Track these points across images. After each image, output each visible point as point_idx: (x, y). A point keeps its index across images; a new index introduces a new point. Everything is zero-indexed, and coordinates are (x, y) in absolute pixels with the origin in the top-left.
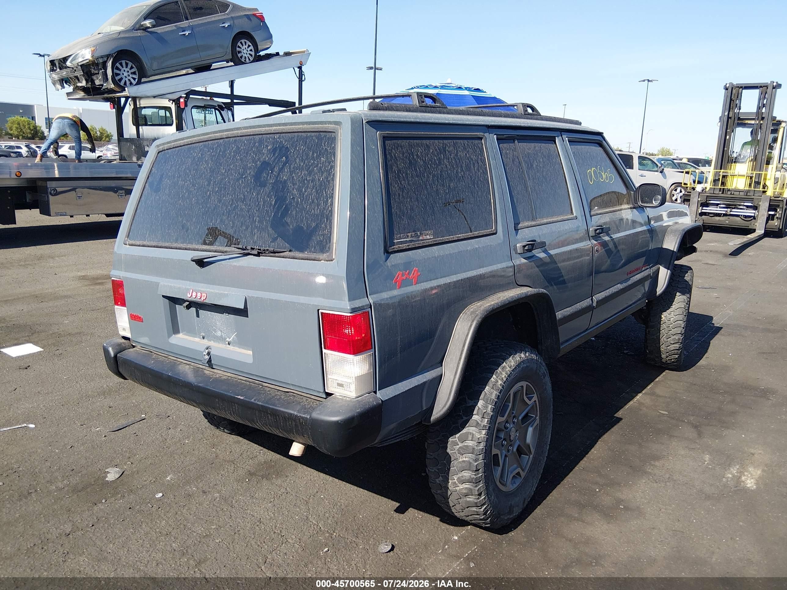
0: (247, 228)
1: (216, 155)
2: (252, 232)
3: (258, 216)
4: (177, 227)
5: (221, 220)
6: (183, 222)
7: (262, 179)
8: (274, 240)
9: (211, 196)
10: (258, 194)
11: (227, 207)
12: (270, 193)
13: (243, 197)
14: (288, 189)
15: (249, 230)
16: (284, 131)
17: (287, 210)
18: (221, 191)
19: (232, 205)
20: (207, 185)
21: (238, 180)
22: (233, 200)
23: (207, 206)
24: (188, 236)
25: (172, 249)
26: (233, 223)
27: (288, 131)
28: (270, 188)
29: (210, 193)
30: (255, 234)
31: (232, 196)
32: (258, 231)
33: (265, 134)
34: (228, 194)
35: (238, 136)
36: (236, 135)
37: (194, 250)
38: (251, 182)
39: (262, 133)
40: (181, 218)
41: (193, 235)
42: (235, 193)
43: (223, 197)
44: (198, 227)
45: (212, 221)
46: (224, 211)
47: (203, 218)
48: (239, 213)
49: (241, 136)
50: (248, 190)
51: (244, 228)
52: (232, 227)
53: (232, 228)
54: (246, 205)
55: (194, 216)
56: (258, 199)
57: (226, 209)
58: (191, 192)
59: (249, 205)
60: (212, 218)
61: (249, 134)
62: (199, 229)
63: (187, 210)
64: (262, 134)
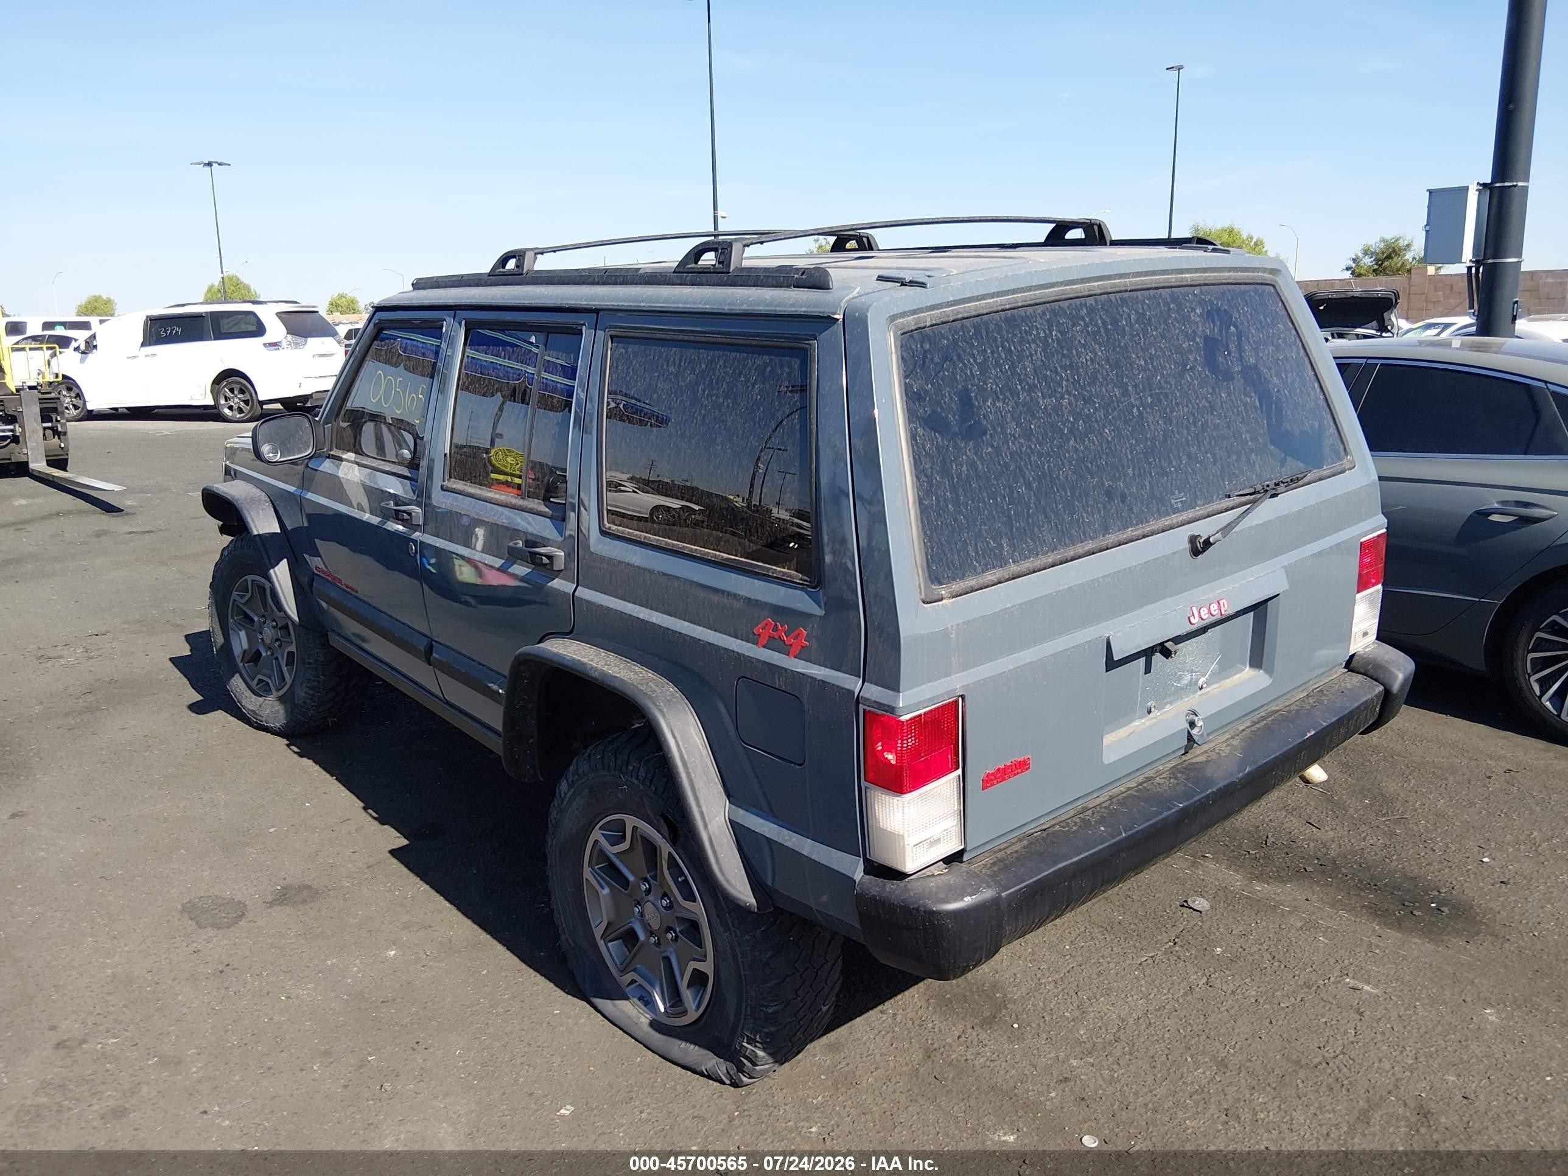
0: (1239, 459)
1: (1099, 329)
2: (1248, 461)
3: (1247, 432)
4: (1095, 500)
5: (1190, 457)
6: (1103, 484)
7: (1221, 367)
8: (1283, 463)
9: (1145, 415)
10: (1229, 395)
11: (1188, 429)
12: (1245, 389)
13: (1207, 405)
14: (1265, 378)
15: (1244, 458)
16: (1207, 282)
17: (1279, 410)
18: (1160, 401)
19: (1195, 423)
20: (1123, 395)
21: (1181, 375)
22: (1193, 415)
23: (1146, 438)
24: (1131, 509)
25: (1107, 549)
26: (1214, 455)
27: (1214, 282)
28: (1242, 381)
29: (1138, 409)
30: (1254, 462)
31: (1187, 406)
32: (1257, 455)
33: (1175, 287)
34: (1177, 404)
35: (1126, 291)
36: (1123, 289)
37: (1164, 531)
38: (1207, 376)
39: (1172, 284)
40: (1092, 478)
41: (1142, 503)
42: (1190, 401)
43: (1172, 412)
44: (1147, 484)
45: (1170, 462)
46: (1187, 439)
47: (1151, 463)
48: (1214, 434)
49: (1131, 291)
50: (1210, 391)
51: (1235, 458)
52: (1215, 463)
53: (1215, 465)
54: (1219, 416)
55: (1126, 464)
56: (1233, 403)
57: (1188, 433)
58: (1089, 416)
59: (1226, 417)
60: (1169, 457)
61: (1148, 286)
62: (1151, 487)
63: (1100, 458)
64: (1171, 287)
